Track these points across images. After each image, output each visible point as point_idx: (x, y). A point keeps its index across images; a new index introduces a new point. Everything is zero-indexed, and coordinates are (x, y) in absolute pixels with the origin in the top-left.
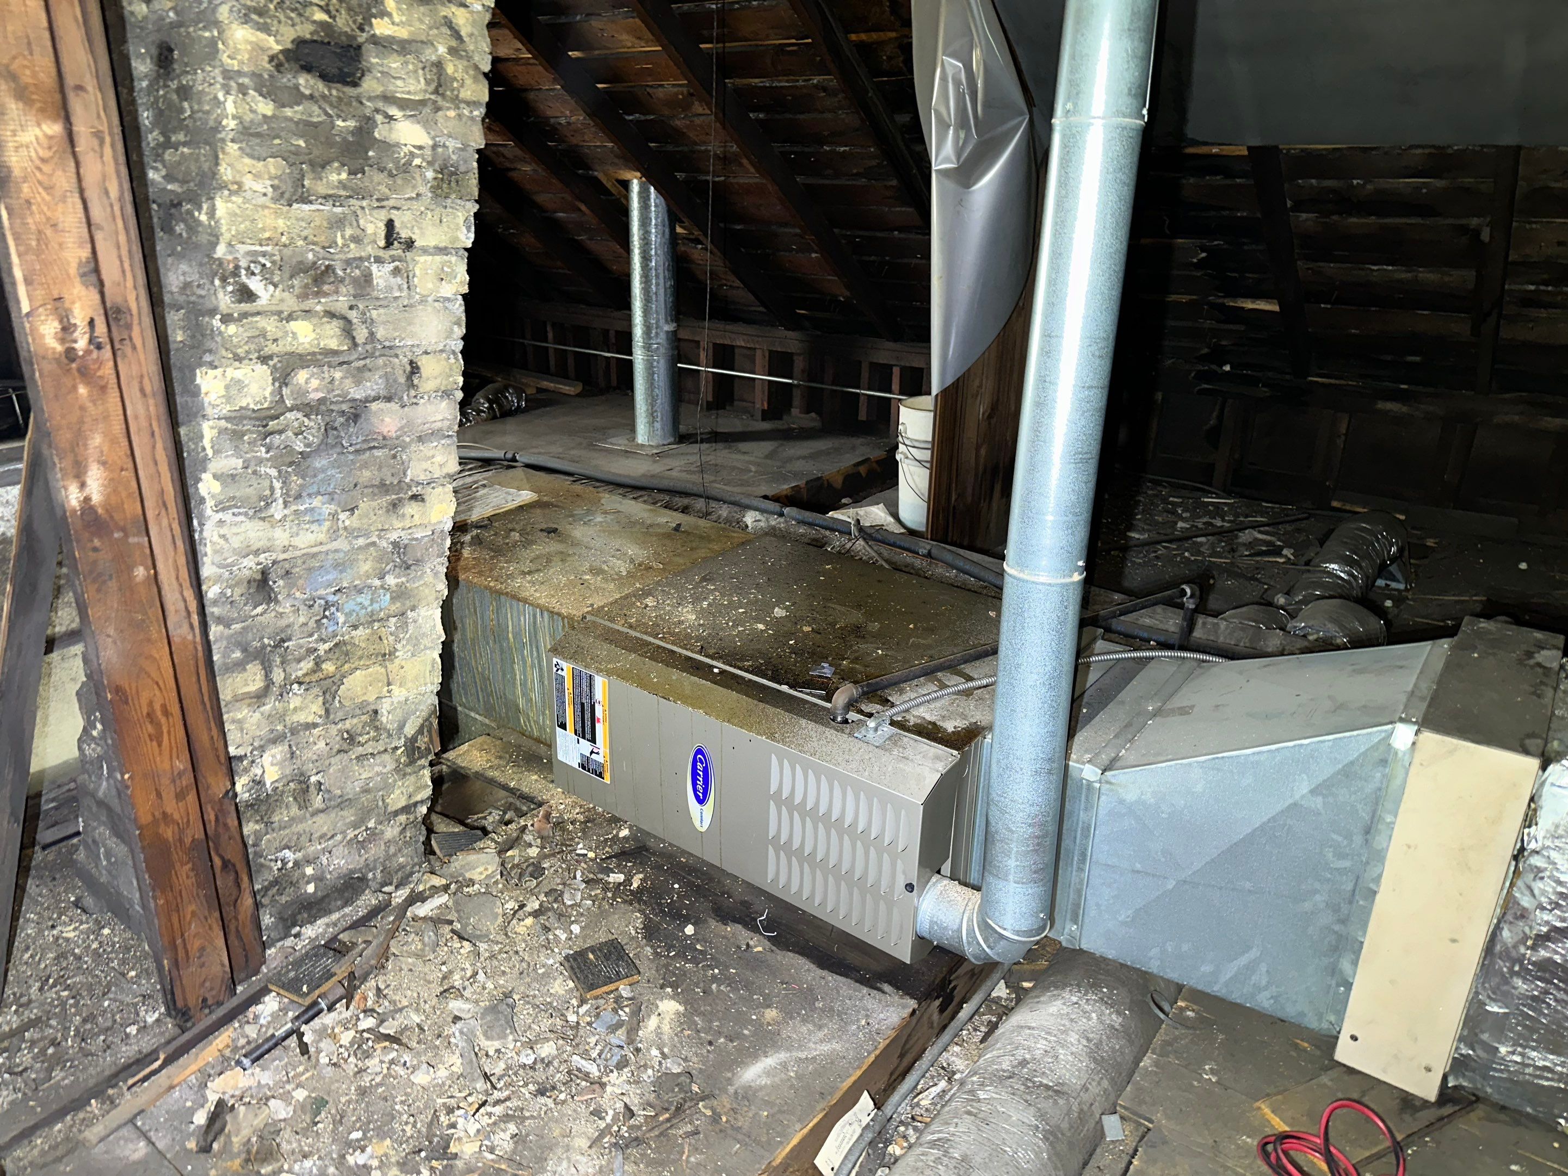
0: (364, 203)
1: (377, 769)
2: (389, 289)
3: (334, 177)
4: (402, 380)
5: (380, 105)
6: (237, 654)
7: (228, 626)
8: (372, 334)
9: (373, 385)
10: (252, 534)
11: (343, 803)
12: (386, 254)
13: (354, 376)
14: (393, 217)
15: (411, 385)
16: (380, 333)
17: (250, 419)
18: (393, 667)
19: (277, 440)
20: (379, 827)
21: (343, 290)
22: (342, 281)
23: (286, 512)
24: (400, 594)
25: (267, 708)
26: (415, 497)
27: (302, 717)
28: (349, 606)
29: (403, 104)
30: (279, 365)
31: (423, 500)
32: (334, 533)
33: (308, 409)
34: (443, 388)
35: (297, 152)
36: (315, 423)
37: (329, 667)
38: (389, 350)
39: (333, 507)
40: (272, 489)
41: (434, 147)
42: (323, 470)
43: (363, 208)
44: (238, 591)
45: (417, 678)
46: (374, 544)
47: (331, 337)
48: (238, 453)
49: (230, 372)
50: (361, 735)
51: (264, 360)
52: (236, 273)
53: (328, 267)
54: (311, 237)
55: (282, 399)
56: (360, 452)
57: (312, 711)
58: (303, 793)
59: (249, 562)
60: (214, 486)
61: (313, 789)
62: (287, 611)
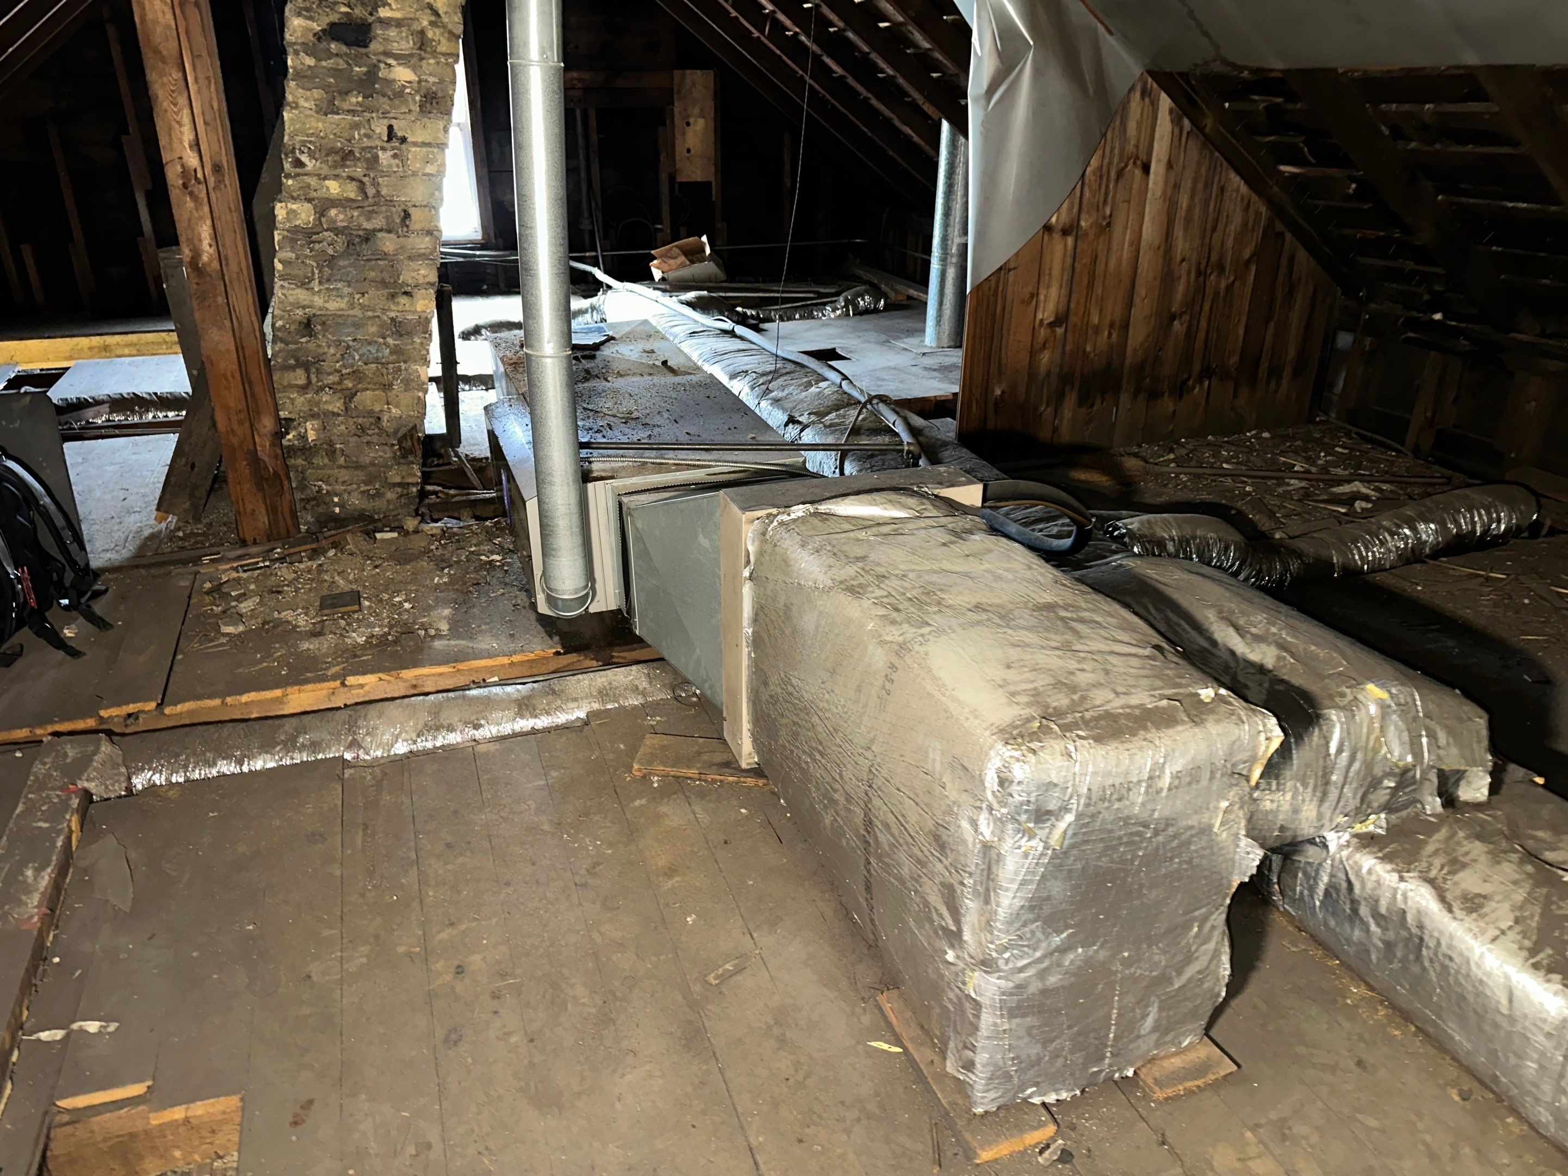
0: (374, 115)
1: (380, 453)
2: (390, 166)
3: (354, 100)
4: (398, 221)
5: (382, 58)
6: (292, 362)
7: (287, 344)
8: (378, 192)
9: (378, 222)
10: (301, 297)
11: (358, 466)
12: (387, 145)
13: (366, 216)
14: (392, 123)
15: (404, 225)
16: (384, 192)
17: (302, 232)
18: (391, 394)
19: (317, 246)
20: (382, 490)
21: (359, 164)
22: (359, 159)
23: (321, 287)
24: (396, 351)
25: (309, 396)
26: (406, 293)
27: (330, 408)
28: (363, 350)
29: (397, 57)
30: (318, 204)
31: (412, 296)
32: (352, 306)
33: (337, 231)
34: (426, 229)
35: (330, 85)
36: (341, 239)
37: (349, 384)
38: (390, 202)
39: (350, 290)
40: (313, 273)
41: (420, 82)
42: (344, 267)
43: (372, 118)
44: (293, 327)
45: (407, 406)
46: (378, 317)
47: (351, 191)
48: (292, 251)
49: (289, 205)
50: (369, 429)
51: (309, 200)
52: (293, 151)
53: (351, 152)
54: (339, 134)
55: (321, 223)
56: (368, 260)
57: (337, 405)
58: (332, 453)
59: (299, 312)
60: (278, 266)
61: (338, 452)
62: (324, 344)
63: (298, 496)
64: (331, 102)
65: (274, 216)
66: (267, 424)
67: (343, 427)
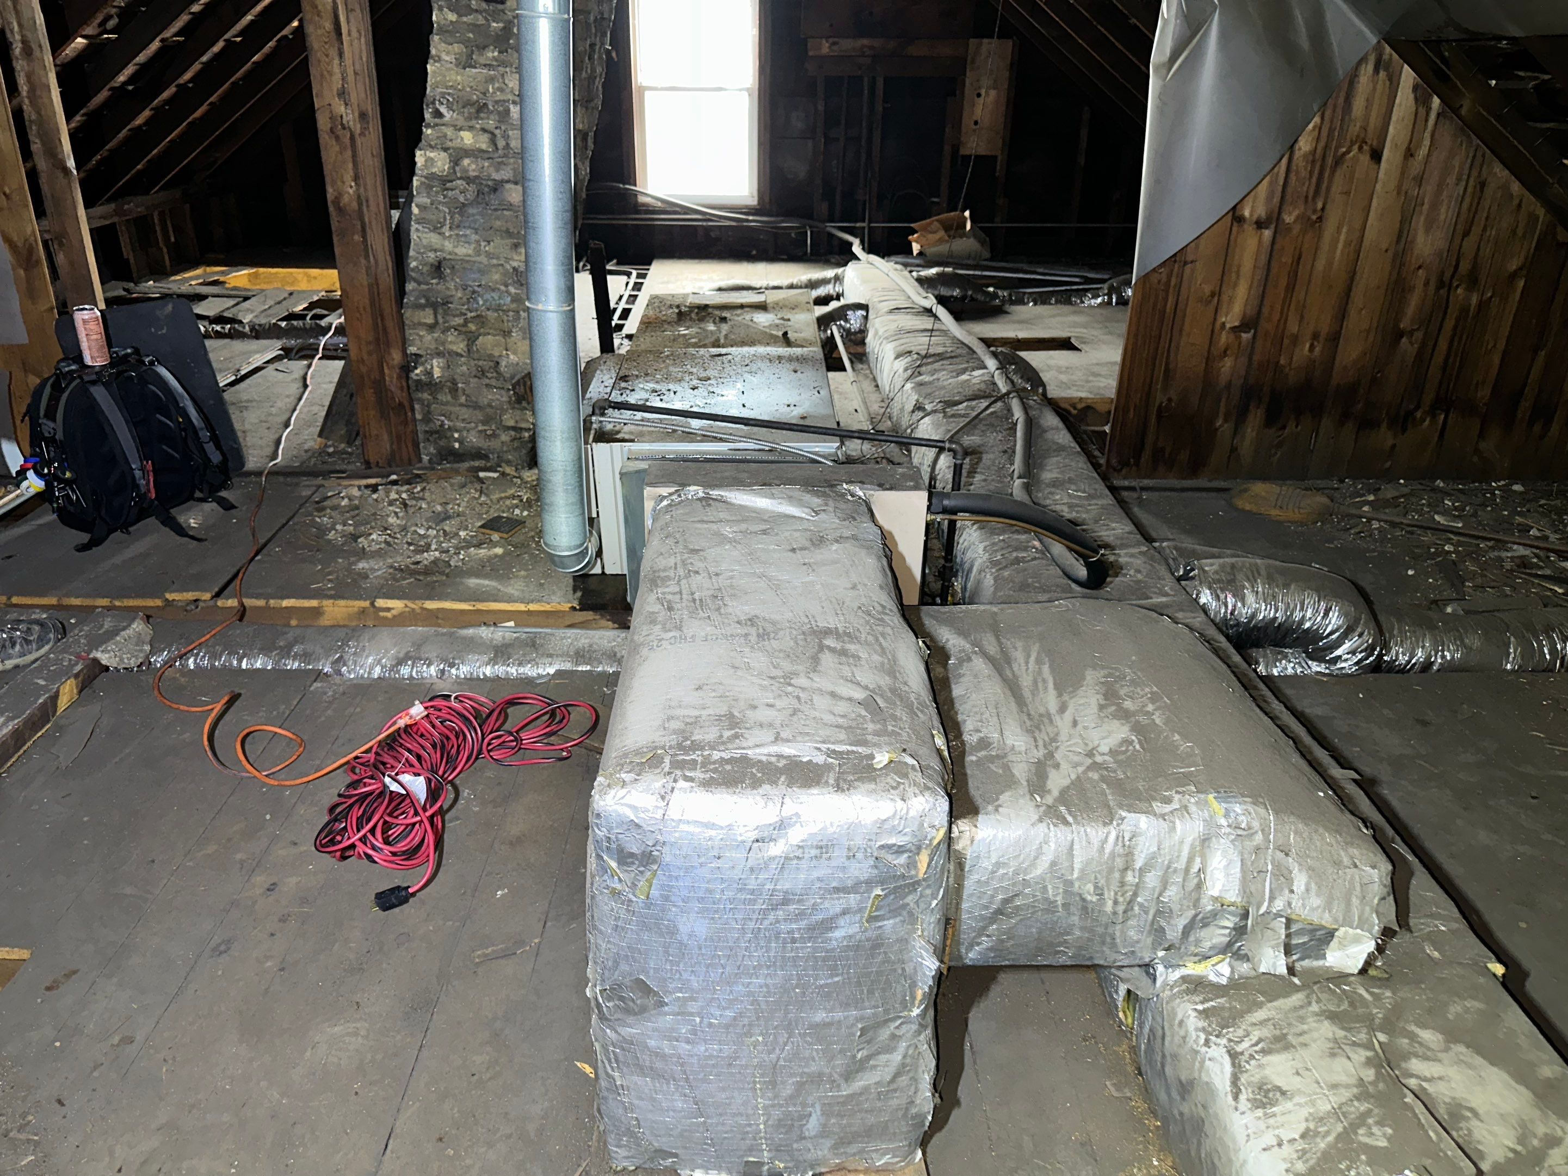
0: (507, 69)
1: (497, 396)
3: (490, 55)
6: (423, 301)
7: (419, 283)
8: (508, 144)
9: (505, 174)
10: (434, 241)
11: (476, 407)
13: (495, 167)
16: (513, 144)
17: (437, 179)
18: (510, 341)
19: (450, 193)
20: (498, 431)
21: (492, 117)
22: (492, 112)
23: (451, 233)
24: (517, 299)
25: (436, 335)
27: (454, 348)
28: (487, 296)
30: (453, 154)
32: (478, 252)
33: (469, 180)
35: (469, 40)
36: (472, 188)
37: (472, 327)
38: (518, 155)
39: (477, 237)
40: (445, 219)
42: (473, 215)
43: (507, 72)
44: (425, 269)
46: (502, 265)
47: (483, 143)
48: (428, 196)
49: (428, 153)
50: (489, 372)
51: (445, 150)
52: (433, 103)
53: (485, 104)
54: (475, 87)
55: (455, 172)
56: (496, 210)
57: (460, 347)
58: (454, 391)
59: (432, 255)
60: (415, 210)
61: (460, 391)
62: (451, 287)
63: (421, 428)
64: (470, 56)
65: (415, 163)
66: (396, 357)
67: (464, 368)
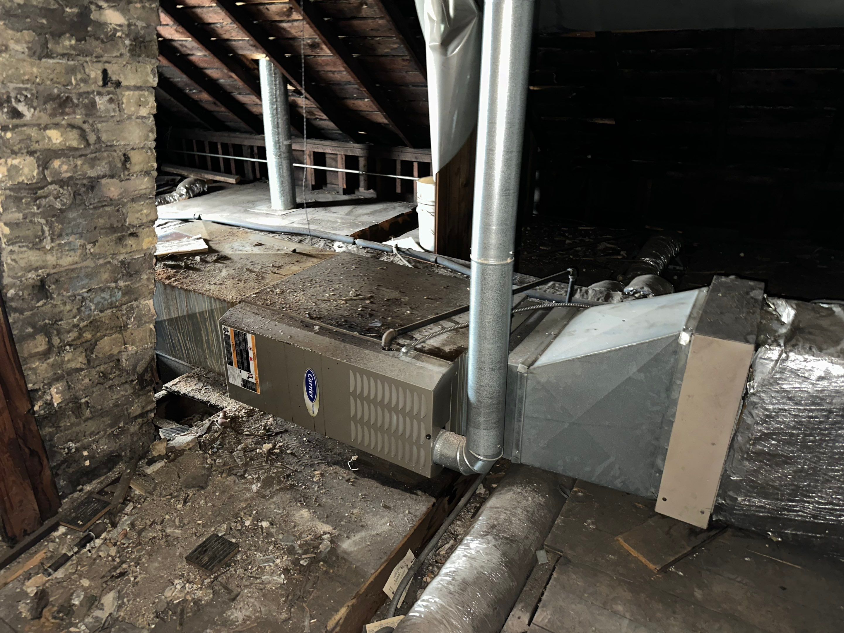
0: (88, 59)
1: (122, 393)
2: (107, 111)
3: (67, 43)
4: (119, 165)
6: (30, 330)
7: (22, 313)
8: (99, 138)
9: (101, 169)
10: (33, 259)
11: (103, 413)
12: (104, 90)
13: (89, 163)
14: (106, 67)
15: (125, 168)
16: (104, 137)
17: (25, 189)
18: (127, 334)
19: (44, 202)
20: (126, 426)
21: (78, 111)
22: (77, 106)
23: (53, 244)
24: (128, 292)
25: (51, 360)
26: (132, 235)
27: (73, 365)
28: (97, 299)
30: (41, 157)
31: (137, 236)
32: (84, 257)
33: (62, 183)
34: (145, 170)
35: (42, 26)
36: (66, 192)
37: (88, 335)
38: (110, 147)
39: (82, 242)
40: (43, 231)
41: (129, 25)
42: (74, 219)
43: (87, 62)
44: (26, 293)
45: (141, 340)
46: (109, 262)
47: (73, 140)
48: (19, 210)
49: (10, 161)
50: (111, 374)
51: (31, 153)
52: (8, 100)
53: (68, 98)
54: (55, 79)
55: (45, 177)
56: (96, 208)
57: (79, 361)
58: (77, 409)
59: (32, 275)
60: (4, 230)
61: (83, 406)
62: (59, 303)
64: (44, 45)
